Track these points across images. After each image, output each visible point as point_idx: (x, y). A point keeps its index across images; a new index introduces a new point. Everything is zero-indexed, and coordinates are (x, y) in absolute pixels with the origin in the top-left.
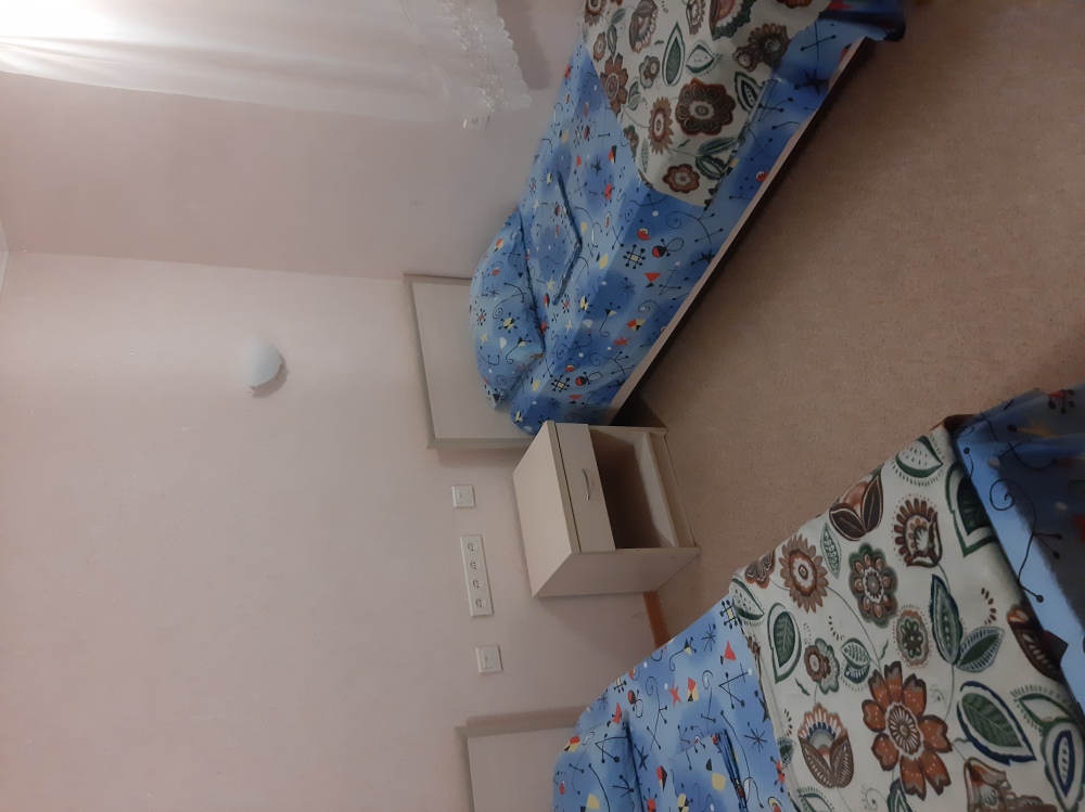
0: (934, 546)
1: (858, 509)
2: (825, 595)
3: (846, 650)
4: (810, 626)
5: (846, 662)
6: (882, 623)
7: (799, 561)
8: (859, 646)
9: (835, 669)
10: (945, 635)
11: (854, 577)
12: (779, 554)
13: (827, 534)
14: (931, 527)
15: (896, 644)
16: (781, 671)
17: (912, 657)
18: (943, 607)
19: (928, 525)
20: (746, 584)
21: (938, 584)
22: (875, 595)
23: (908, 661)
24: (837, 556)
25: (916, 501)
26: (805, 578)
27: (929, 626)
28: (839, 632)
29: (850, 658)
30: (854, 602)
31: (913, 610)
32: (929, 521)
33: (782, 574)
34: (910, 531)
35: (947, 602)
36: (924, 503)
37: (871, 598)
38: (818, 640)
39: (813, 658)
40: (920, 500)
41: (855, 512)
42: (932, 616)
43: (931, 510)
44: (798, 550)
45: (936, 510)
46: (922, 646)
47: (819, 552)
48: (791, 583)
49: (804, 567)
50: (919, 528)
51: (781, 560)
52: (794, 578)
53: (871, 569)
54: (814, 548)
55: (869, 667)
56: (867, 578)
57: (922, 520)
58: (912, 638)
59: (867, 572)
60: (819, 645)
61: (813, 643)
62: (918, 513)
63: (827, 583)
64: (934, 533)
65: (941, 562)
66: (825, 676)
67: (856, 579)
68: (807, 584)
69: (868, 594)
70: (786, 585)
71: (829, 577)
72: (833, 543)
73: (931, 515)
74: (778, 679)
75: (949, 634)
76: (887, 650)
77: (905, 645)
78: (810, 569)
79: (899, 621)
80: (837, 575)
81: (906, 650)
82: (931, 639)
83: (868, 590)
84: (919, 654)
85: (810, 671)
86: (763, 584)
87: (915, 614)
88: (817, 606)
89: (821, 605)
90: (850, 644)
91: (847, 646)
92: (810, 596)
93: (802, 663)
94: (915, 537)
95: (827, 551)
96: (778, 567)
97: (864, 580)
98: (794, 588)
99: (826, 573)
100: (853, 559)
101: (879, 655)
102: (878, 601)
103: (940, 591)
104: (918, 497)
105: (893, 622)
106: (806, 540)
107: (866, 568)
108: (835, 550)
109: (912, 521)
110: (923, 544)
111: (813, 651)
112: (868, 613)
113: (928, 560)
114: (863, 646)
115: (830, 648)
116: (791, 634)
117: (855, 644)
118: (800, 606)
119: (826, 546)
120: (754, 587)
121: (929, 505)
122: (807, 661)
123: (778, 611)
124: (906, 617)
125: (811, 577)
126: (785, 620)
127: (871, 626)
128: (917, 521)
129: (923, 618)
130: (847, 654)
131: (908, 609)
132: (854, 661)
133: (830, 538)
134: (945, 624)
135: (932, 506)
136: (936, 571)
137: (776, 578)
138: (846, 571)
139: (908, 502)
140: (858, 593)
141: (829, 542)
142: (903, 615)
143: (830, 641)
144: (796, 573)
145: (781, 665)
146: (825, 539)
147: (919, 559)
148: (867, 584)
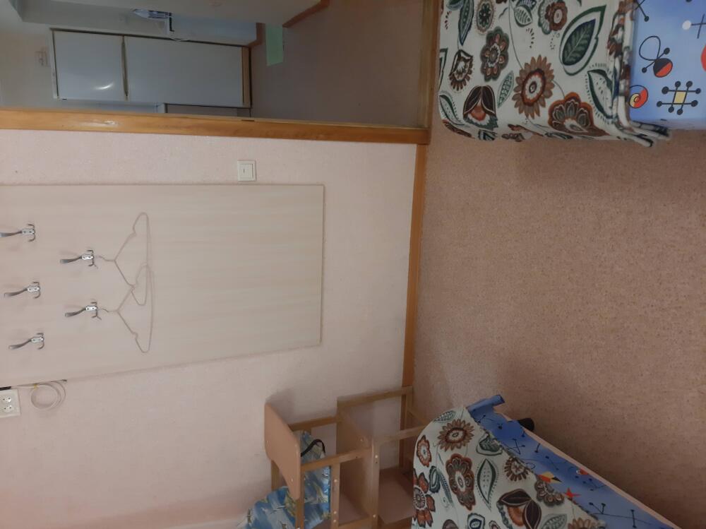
0: (457, 60)
1: (479, 103)
2: (526, 64)
3: (529, 20)
4: (548, 47)
5: (532, 12)
6: (498, 30)
8: (519, 21)
9: (542, 8)
10: (468, 12)
11: (502, 66)
13: (501, 101)
14: (454, 71)
15: (495, 14)
16: (596, 16)
17: (488, 4)
18: (463, 27)
22: (495, 49)
23: (491, 3)
24: (504, 85)
25: (454, 88)
27: (474, 19)
28: (528, 36)
29: (527, 14)
30: (510, 51)
31: (479, 31)
32: (453, 74)
33: (551, 94)
34: (464, 74)
37: (498, 48)
38: (546, 33)
39: (557, 20)
41: (482, 103)
42: (471, 24)
45: (449, 77)
46: (480, 9)
47: (513, 93)
48: (548, 85)
49: (530, 90)
50: (460, 73)
51: (544, 105)
52: (543, 87)
55: (517, 5)
57: (456, 76)
58: (485, 15)
59: (494, 65)
60: (548, 29)
61: (553, 32)
62: (456, 81)
63: (521, 71)
64: (455, 67)
65: (457, 50)
66: (553, 5)
68: (536, 78)
69: (499, 52)
70: (553, 86)
71: (517, 74)
72: (501, 93)
74: (602, 9)
76: (502, 12)
77: (489, 12)
78: (527, 86)
79: (488, 28)
80: (511, 73)
81: (491, 9)
82: (475, 12)
83: (497, 54)
84: (484, 4)
85: (565, 10)
87: (479, 28)
88: (536, 59)
89: (533, 59)
90: (524, 24)
91: (527, 23)
92: (540, 69)
93: (570, 18)
94: (464, 71)
95: (508, 91)
96: (549, 102)
97: (497, 61)
98: (548, 80)
99: (517, 78)
100: (496, 77)
101: (507, 10)
102: (495, 45)
103: (462, 36)
105: (492, 29)
106: (516, 107)
107: (492, 68)
108: (503, 89)
109: (460, 79)
111: (555, 27)
112: (505, 40)
113: (462, 55)
114: (516, 21)
115: (540, 25)
116: (569, 45)
117: (521, 23)
119: (506, 95)
121: (451, 82)
122: (564, 20)
123: (571, 69)
125: (530, 82)
126: (568, 59)
127: (505, 30)
129: (475, 24)
130: (529, 17)
131: (481, 33)
132: (525, 11)
134: (466, 17)
136: (461, 48)
137: (557, 96)
138: (504, 73)
139: (458, 89)
140: (505, 56)
141: (503, 96)
142: (485, 30)
143: (537, 30)
144: (538, 90)
145: (593, 22)
147: (467, 58)
148: (497, 58)
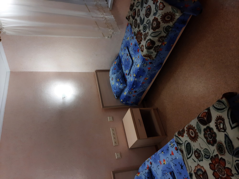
0: (224, 127)
1: (205, 118)
2: (198, 138)
3: (204, 151)
4: (195, 146)
5: (204, 154)
6: (213, 145)
7: (191, 131)
8: (207, 150)
9: (202, 156)
10: (229, 148)
11: (205, 134)
12: (186, 129)
13: (198, 124)
14: (223, 122)
15: (217, 150)
16: (188, 157)
17: (221, 153)
18: (228, 141)
19: (222, 122)
20: (178, 136)
21: (226, 136)
22: (211, 138)
23: (220, 154)
24: (200, 129)
25: (219, 116)
26: (193, 134)
27: (225, 146)
28: (202, 147)
29: (205, 153)
30: (205, 140)
31: (221, 142)
32: (223, 121)
33: (187, 134)
34: (218, 123)
35: (229, 141)
36: (221, 117)
37: (210, 139)
38: (197, 149)
39: (196, 153)
40: (220, 116)
41: (204, 119)
42: (225, 144)
43: (223, 118)
44: (190, 128)
45: (224, 118)
46: (223, 151)
47: (196, 128)
48: (189, 136)
49: (192, 132)
50: (220, 123)
51: (186, 130)
52: (190, 135)
53: (209, 132)
54: (194, 127)
55: (210, 155)
56: (208, 134)
57: (221, 121)
58: (221, 149)
59: (208, 133)
60: (197, 150)
61: (196, 150)
62: (220, 119)
63: (198, 136)
64: (224, 124)
65: (226, 131)
66: (199, 158)
67: (205, 135)
68: (193, 136)
69: (209, 138)
70: (188, 136)
71: (199, 134)
72: (199, 126)
73: (223, 120)
74: (188, 158)
75: (230, 148)
76: (214, 151)
77: (219, 150)
78: (193, 132)
79: (217, 145)
80: (200, 134)
81: (219, 152)
82: (226, 149)
83: (209, 137)
84: (223, 153)
85: (196, 156)
86: (183, 136)
87: (221, 143)
88: (196, 141)
89: (197, 141)
90: (205, 150)
91: (204, 150)
92: (194, 139)
93: (193, 155)
94: (220, 125)
95: (198, 128)
96: (186, 132)
97: (207, 135)
98: (190, 137)
99: (198, 133)
100: (205, 130)
101: (213, 152)
102: (211, 140)
103: (227, 138)
104: (220, 115)
105: (216, 145)
106: (192, 126)
107: (208, 132)
108: (200, 128)
109: (219, 121)
110: (222, 127)
111: (196, 151)
112: (209, 143)
113: (223, 130)
114: (208, 150)
115: (200, 151)
116: (190, 148)
117: (206, 150)
118: (192, 141)
119: (197, 127)
120: (180, 137)
121: (222, 117)
122: (195, 154)
123: (187, 142)
124: (219, 144)
125: (194, 134)
126: (189, 144)
127: (210, 146)
128: (220, 121)
129: (223, 144)
130: (204, 152)
131: (219, 142)
132: (206, 154)
133: (198, 125)
134: (229, 146)
135: (223, 117)
136: (225, 133)
137: (185, 134)
138: (203, 133)
139: (217, 116)
140: (206, 138)
141: (198, 126)
142: (218, 143)
143: (200, 149)
144: (190, 133)
145: (188, 155)
146: (197, 125)
147: (221, 130)
148: (208, 136)
